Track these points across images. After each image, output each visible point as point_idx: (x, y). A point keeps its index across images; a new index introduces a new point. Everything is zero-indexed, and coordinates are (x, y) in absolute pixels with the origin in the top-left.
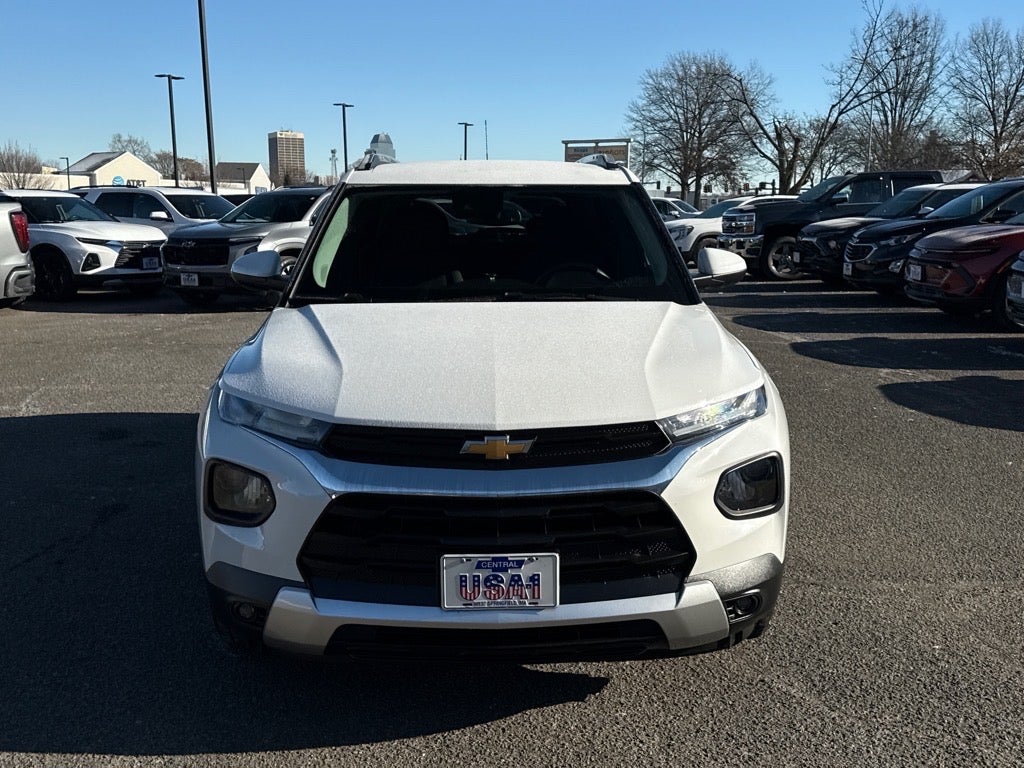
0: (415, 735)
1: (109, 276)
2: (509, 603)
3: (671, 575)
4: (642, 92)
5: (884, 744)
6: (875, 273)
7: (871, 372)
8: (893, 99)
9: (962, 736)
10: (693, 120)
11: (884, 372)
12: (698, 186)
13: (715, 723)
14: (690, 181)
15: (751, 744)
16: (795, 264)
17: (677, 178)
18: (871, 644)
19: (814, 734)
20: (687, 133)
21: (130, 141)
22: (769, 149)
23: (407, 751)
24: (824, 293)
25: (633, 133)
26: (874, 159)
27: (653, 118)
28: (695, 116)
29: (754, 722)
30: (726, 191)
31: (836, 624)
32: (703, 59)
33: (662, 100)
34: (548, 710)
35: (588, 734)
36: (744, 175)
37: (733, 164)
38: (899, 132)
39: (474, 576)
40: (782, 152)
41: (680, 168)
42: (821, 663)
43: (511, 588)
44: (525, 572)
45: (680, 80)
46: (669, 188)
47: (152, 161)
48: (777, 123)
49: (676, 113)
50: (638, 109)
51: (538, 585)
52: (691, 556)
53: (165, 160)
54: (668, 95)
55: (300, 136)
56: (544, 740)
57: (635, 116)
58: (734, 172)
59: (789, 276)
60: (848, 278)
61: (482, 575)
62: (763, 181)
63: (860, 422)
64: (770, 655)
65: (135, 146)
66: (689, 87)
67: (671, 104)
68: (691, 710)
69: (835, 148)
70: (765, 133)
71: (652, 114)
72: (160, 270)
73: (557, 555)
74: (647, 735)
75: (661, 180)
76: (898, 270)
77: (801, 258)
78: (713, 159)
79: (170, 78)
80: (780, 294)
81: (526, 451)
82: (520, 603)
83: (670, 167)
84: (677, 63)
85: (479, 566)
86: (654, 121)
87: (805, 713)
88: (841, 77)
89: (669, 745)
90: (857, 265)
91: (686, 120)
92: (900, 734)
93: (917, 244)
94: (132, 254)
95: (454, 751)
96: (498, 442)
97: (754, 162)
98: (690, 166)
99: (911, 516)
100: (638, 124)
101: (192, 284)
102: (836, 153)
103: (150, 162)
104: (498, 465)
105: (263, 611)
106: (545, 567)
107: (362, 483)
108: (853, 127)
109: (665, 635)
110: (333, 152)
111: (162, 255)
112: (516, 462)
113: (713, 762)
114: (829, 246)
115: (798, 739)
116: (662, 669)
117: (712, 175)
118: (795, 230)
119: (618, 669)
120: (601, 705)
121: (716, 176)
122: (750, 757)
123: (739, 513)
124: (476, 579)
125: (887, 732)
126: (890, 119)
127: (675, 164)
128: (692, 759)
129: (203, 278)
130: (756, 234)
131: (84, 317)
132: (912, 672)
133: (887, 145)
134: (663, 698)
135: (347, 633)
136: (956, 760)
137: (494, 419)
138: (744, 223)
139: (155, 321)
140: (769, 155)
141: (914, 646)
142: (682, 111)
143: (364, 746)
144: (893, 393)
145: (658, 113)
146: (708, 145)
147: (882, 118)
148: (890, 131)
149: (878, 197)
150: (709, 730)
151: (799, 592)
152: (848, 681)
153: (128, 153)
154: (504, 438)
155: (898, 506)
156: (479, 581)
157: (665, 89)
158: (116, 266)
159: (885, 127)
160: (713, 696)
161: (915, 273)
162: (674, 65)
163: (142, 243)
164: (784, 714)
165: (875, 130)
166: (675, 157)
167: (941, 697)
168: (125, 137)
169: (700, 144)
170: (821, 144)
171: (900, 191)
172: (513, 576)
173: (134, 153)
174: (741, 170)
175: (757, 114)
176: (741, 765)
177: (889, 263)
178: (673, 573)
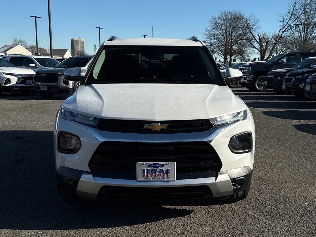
0: (127, 225)
1: (14, 86)
2: (159, 179)
3: (214, 171)
4: (210, 24)
5: (286, 231)
6: (294, 88)
7: (291, 121)
8: (303, 28)
9: (313, 229)
10: (229, 35)
11: (295, 121)
12: (231, 60)
13: (229, 224)
14: (227, 57)
15: (241, 230)
16: (265, 85)
17: (223, 56)
18: (284, 202)
19: (262, 228)
20: (227, 39)
21: (20, 41)
22: (257, 46)
23: (124, 230)
24: (275, 96)
25: (206, 39)
26: (296, 50)
27: (214, 34)
28: (230, 33)
29: (242, 224)
30: (241, 62)
31: (272, 196)
32: (233, 12)
33: (217, 27)
34: (172, 219)
35: (186, 226)
36: (248, 55)
37: (244, 51)
38: (305, 40)
39: (148, 169)
40: (261, 46)
41: (224, 53)
42: (266, 208)
43: (160, 174)
44: (165, 168)
45: (224, 20)
46: (220, 60)
47: (28, 49)
48: (260, 36)
49: (223, 32)
50: (208, 31)
51: (169, 173)
52: (220, 165)
53: (33, 48)
54: (219, 26)
55: (83, 40)
56: (170, 228)
57: (207, 33)
58: (244, 54)
59: (263, 90)
60: (284, 90)
61: (150, 169)
62: (255, 58)
63: (285, 137)
64: (248, 205)
65: (22, 43)
66: (227, 23)
67: (221, 29)
68: (221, 220)
69: (282, 46)
70: (255, 39)
71: (214, 33)
72: (33, 85)
73: (175, 163)
74: (206, 227)
75: (217, 57)
76: (302, 87)
77: (267, 83)
78: (236, 49)
79: (36, 17)
80: (260, 96)
81: (165, 128)
82: (163, 179)
83: (220, 52)
84: (223, 14)
85: (149, 166)
86: (214, 35)
87: (260, 222)
88: (284, 19)
89: (213, 230)
90: (288, 85)
91: (226, 35)
92: (292, 228)
93: (309, 77)
94: (23, 79)
95: (140, 230)
96: (156, 125)
97: (252, 51)
98: (228, 52)
99: (301, 165)
100: (208, 36)
101: (45, 90)
102: (282, 48)
103: (27, 49)
104: (156, 132)
105: (76, 182)
106: (171, 167)
107: (111, 138)
108: (288, 38)
109: (212, 192)
110: (95, 46)
111: (34, 79)
112: (162, 131)
113: (227, 235)
114: (278, 79)
115: (257, 229)
116: (211, 208)
117: (236, 55)
118: (265, 73)
119: (196, 208)
120: (190, 218)
121: (237, 56)
122: (240, 233)
123: (237, 151)
124: (148, 170)
125: (287, 227)
126: (302, 35)
127: (222, 51)
128: (221, 234)
129: (49, 88)
130: (251, 74)
131: (5, 101)
132: (297, 211)
133: (301, 45)
134: (211, 216)
135: (105, 189)
136: (310, 235)
137: (155, 117)
138: (247, 71)
139: (31, 102)
140: (257, 47)
141: (299, 203)
142: (225, 32)
143: (110, 229)
144: (298, 127)
145: (216, 32)
146: (234, 44)
147: (299, 35)
148: (302, 40)
149: (296, 61)
150: (227, 226)
151: (260, 187)
152: (275, 213)
153: (19, 45)
154: (158, 123)
155: (297, 162)
156: (149, 171)
157: (219, 23)
158: (17, 83)
159: (300, 38)
160: (228, 217)
161: (308, 88)
162: (222, 15)
163: (26, 75)
164: (252, 222)
165: (296, 39)
166: (222, 48)
167: (307, 218)
168: (18, 40)
169: (231, 44)
170: (276, 44)
171: (304, 59)
172: (161, 169)
173: (21, 45)
174: (247, 53)
175: (253, 33)
176: (237, 236)
177: (299, 84)
178: (215, 170)
